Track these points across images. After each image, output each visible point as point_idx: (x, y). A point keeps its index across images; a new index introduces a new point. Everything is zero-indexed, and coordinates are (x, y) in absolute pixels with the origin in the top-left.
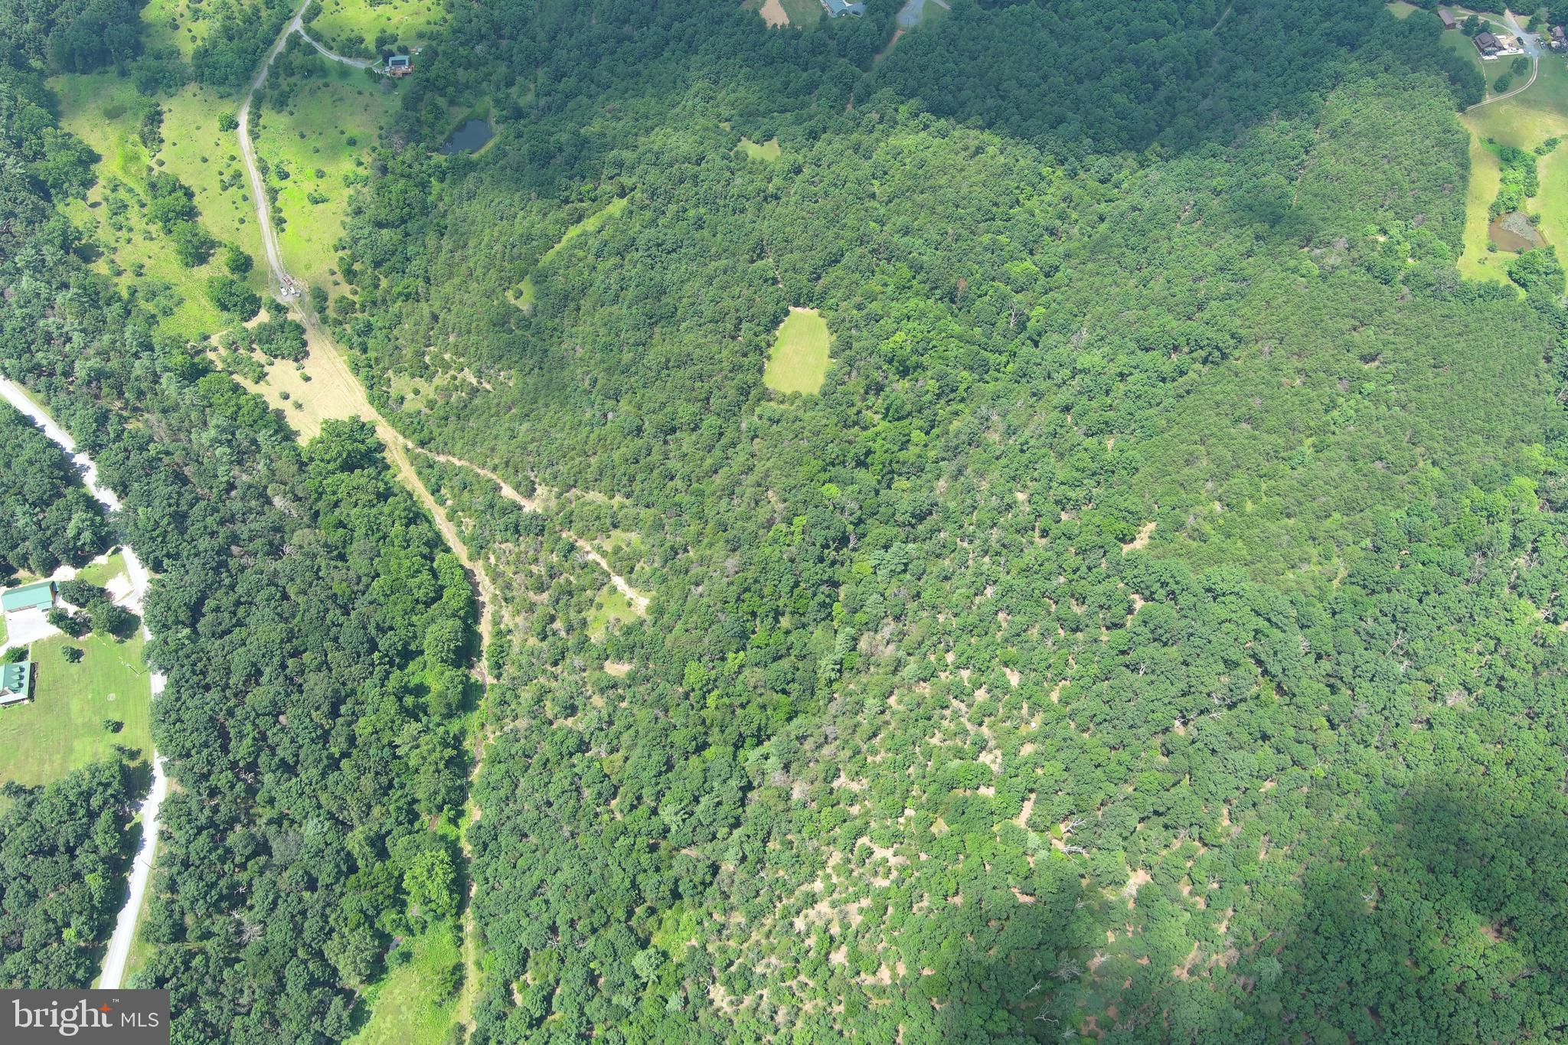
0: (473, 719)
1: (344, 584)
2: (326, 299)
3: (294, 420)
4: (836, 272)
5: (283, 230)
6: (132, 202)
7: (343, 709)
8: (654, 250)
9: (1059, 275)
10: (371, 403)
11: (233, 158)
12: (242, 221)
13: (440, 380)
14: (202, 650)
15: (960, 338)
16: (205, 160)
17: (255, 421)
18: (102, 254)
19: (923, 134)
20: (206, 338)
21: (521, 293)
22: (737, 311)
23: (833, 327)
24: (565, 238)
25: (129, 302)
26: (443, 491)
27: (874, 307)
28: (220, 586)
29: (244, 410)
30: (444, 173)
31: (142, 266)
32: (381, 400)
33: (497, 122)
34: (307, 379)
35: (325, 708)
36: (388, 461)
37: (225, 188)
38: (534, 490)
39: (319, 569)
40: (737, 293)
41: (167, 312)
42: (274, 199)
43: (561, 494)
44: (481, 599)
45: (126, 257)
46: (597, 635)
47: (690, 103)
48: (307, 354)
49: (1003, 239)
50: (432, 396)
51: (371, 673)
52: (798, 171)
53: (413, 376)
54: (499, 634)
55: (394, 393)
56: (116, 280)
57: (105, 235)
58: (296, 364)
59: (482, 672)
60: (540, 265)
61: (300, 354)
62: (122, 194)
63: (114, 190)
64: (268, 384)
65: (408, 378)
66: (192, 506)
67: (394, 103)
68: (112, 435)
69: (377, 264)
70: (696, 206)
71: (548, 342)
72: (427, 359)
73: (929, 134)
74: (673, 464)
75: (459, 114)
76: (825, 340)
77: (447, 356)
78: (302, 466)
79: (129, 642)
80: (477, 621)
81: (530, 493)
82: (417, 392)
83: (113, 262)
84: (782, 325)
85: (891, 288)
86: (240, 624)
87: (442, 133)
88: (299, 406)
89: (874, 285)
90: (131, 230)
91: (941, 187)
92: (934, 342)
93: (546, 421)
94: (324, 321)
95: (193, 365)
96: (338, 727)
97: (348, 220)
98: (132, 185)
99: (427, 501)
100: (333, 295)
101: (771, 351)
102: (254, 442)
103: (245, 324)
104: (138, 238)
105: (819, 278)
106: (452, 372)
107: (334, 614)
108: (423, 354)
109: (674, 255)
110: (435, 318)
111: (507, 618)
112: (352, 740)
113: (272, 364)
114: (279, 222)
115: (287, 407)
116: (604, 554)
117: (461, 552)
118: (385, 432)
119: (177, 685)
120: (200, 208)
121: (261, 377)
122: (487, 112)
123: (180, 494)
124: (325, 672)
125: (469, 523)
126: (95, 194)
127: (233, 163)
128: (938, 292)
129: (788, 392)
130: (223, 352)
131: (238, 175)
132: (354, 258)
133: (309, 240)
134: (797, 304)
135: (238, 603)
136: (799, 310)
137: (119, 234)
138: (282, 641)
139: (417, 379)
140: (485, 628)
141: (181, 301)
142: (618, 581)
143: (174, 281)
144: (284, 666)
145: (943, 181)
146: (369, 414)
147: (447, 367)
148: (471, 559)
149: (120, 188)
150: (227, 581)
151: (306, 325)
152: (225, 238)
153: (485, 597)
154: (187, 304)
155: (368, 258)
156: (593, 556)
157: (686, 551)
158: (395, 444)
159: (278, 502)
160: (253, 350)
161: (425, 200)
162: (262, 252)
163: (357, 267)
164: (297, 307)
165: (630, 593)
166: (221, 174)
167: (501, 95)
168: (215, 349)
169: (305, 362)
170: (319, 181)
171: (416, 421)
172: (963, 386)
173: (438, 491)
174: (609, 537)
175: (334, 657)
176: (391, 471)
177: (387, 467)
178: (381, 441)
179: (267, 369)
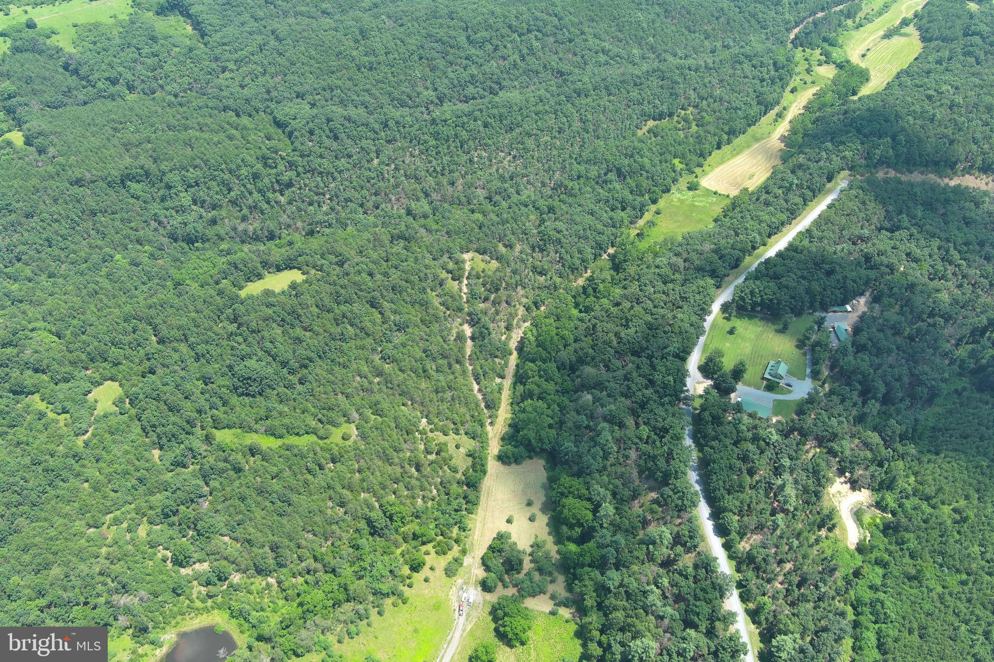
2: (450, 564)
10: (484, 472)
20: (552, 611)
26: (495, 389)
32: (479, 465)
33: (162, 645)
34: (509, 521)
36: (507, 431)
46: (495, 264)
48: (496, 538)
50: (453, 434)
53: (450, 458)
55: (470, 460)
64: (537, 537)
65: (454, 461)
72: (433, 458)
76: (254, 285)
77: (421, 449)
81: (461, 336)
82: (457, 448)
88: (529, 504)
94: (464, 552)
99: (506, 394)
100: (442, 562)
113: (523, 552)
115: (537, 509)
116: (460, 284)
117: (513, 359)
118: (494, 448)
121: (536, 546)
125: (498, 363)
130: (550, 589)
139: (450, 454)
146: (492, 466)
148: (512, 352)
151: (478, 561)
153: (521, 333)
156: (465, 289)
158: (495, 436)
160: (527, 575)
164: (473, 579)
165: (467, 263)
168: (552, 596)
173: (497, 392)
178: (501, 443)
179: (529, 550)
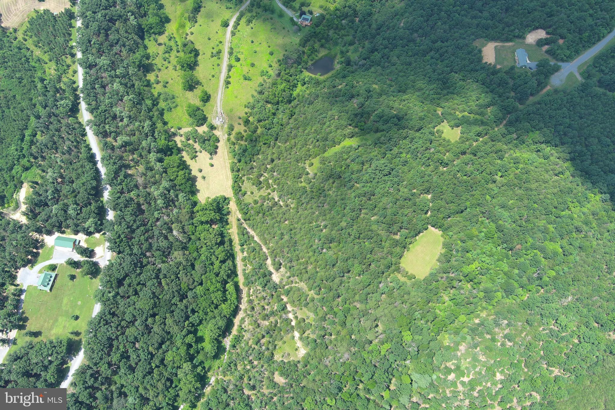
0: (217, 363)
1: (186, 284)
2: (233, 130)
3: (200, 184)
4: (458, 218)
5: (228, 88)
6: (175, 48)
7: (163, 346)
8: (377, 172)
9: (571, 257)
10: (233, 188)
11: (221, 42)
12: (213, 76)
13: (264, 192)
14: (117, 302)
15: (505, 274)
16: (209, 39)
17: (182, 184)
18: (154, 71)
19: (534, 155)
20: (180, 129)
21: (312, 164)
22: (402, 223)
23: (445, 245)
24: (342, 144)
25: (157, 99)
26: (245, 247)
27: (470, 243)
28: (135, 272)
29: (179, 178)
30: (305, 84)
31: (167, 83)
32: (238, 189)
33: (338, 63)
34: (212, 165)
35: (156, 345)
36: (229, 221)
37: (212, 57)
38: (280, 268)
39: (179, 273)
40: (406, 213)
41: (170, 109)
42: (229, 70)
43: (290, 277)
44: (241, 306)
45: (163, 76)
46: (278, 357)
47: (427, 92)
48: (216, 153)
49: (551, 227)
50: (257, 198)
51: (182, 331)
52: (464, 153)
53: (253, 184)
54: (241, 328)
55: (243, 189)
56: (155, 85)
57: (158, 62)
58: (210, 156)
59: (227, 342)
60: (326, 155)
61: (214, 152)
62: (172, 43)
63: (170, 40)
64: (196, 162)
65: (251, 184)
66: (138, 227)
67: (296, 40)
68: (119, 182)
69: (259, 121)
70: (407, 153)
71: (314, 194)
72: (262, 179)
73: (538, 156)
74: (342, 290)
75: (323, 53)
76: (439, 250)
77: (270, 181)
78: (192, 215)
79: (94, 280)
80: (235, 317)
81: (278, 269)
82: (252, 193)
83: (157, 76)
84: (421, 234)
85: (483, 234)
86: (136, 293)
87: (312, 60)
88: (204, 178)
89: (475, 232)
90: (169, 62)
91: (531, 190)
92: (491, 271)
93: (298, 236)
94: (229, 140)
95: (168, 145)
96: (158, 354)
97: (255, 94)
98: (177, 39)
99: (237, 248)
100: (236, 129)
101: (411, 246)
102: (177, 196)
103: (197, 128)
104: (171, 67)
105: (450, 217)
106: (269, 191)
107: (176, 300)
108: (262, 175)
109: (386, 178)
110: (272, 161)
111: (246, 323)
112: (162, 361)
113: (201, 152)
114: (228, 83)
115: (199, 175)
116: (296, 318)
117: (241, 279)
118: (233, 206)
119: (101, 316)
120: (199, 63)
121: (194, 157)
122: (336, 55)
123: (135, 221)
124: (163, 326)
125: (250, 267)
126: (162, 39)
127: (220, 45)
128: (505, 245)
129: (410, 272)
130: (183, 139)
131: (219, 52)
132: (251, 114)
133: (236, 97)
134: (433, 226)
135: (139, 284)
136: (433, 229)
137: (164, 63)
138: (149, 309)
139: (254, 187)
140: (237, 321)
141: (177, 106)
142: (297, 334)
143: (177, 95)
144: (146, 320)
145: (534, 186)
146: (229, 193)
147: (268, 187)
148: (243, 285)
149: (173, 39)
150: (138, 272)
151: (221, 139)
152: (203, 81)
153: (243, 306)
154: (178, 108)
155: (257, 117)
156: (291, 316)
157: (331, 335)
158: (235, 213)
159: (175, 233)
160: (195, 142)
161: (291, 95)
162: (215, 95)
163: (251, 119)
164: (220, 129)
165: (299, 344)
166: (213, 48)
167: (344, 49)
168: (181, 136)
169: (214, 156)
170: (251, 69)
171: (246, 208)
172: (496, 300)
173: (243, 245)
174: (301, 309)
175: (169, 321)
176: (228, 226)
177: (228, 224)
178: (230, 209)
179: (198, 154)
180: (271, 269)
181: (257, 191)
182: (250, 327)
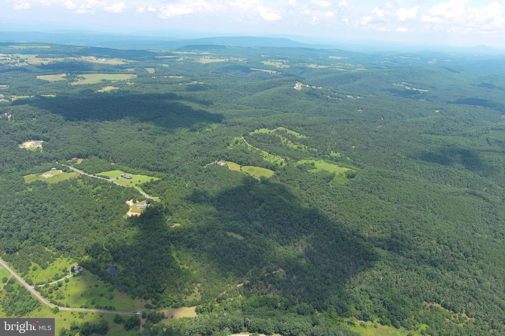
2: (149, 306)
13: (196, 289)
16: (65, 320)
21: (184, 268)
33: (113, 264)
34: (172, 317)
37: (83, 318)
42: (100, 307)
50: (200, 293)
58: (165, 319)
60: (179, 262)
61: (163, 316)
65: (189, 297)
67: (91, 275)
76: (232, 233)
77: (190, 287)
82: (195, 296)
94: (155, 308)
97: (126, 293)
108: (185, 291)
114: (110, 309)
116: (266, 273)
127: (74, 313)
131: (81, 313)
132: (140, 296)
133: (124, 304)
139: (191, 295)
142: (274, 272)
146: (193, 308)
160: (152, 326)
163: (144, 296)
165: (278, 271)
166: (76, 317)
170: (104, 296)
180: (242, 285)
181: (195, 294)
182: (272, 294)
